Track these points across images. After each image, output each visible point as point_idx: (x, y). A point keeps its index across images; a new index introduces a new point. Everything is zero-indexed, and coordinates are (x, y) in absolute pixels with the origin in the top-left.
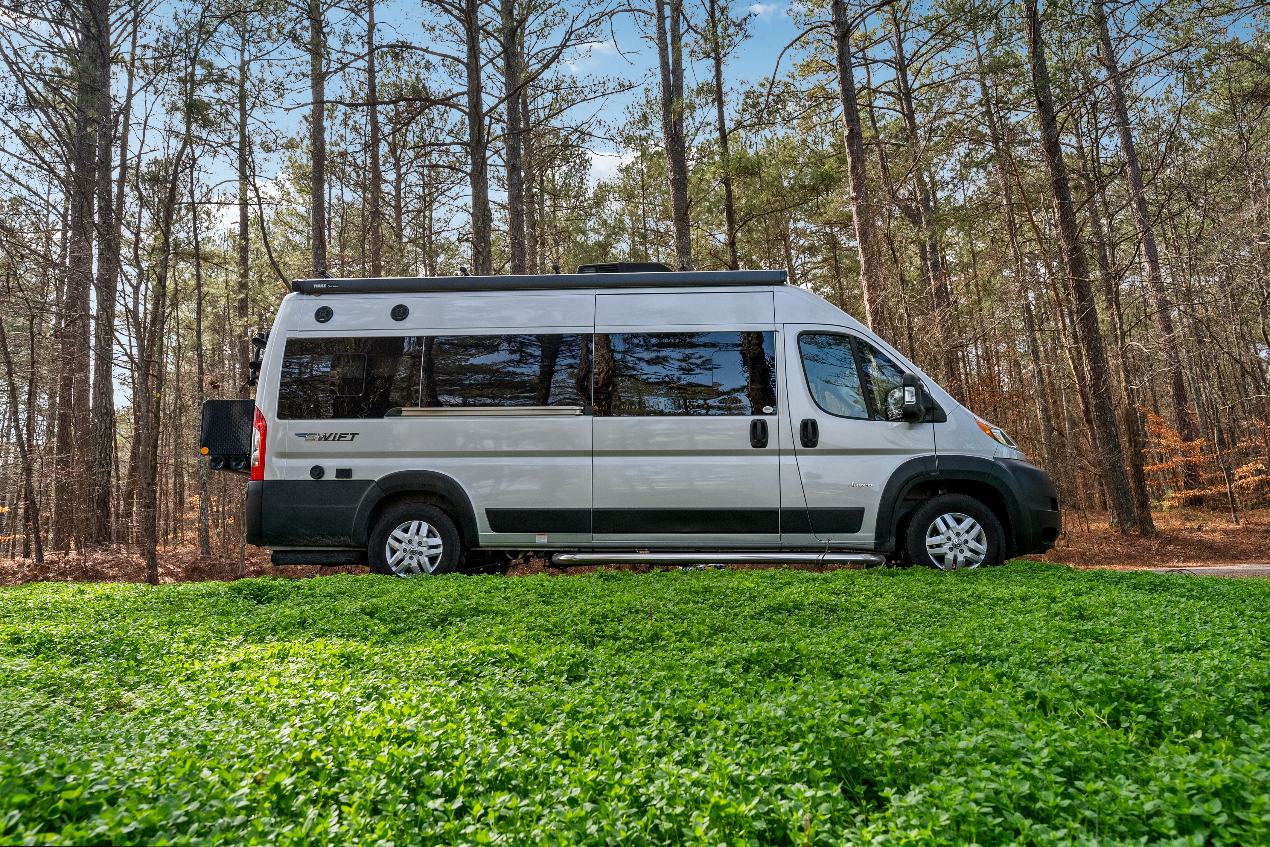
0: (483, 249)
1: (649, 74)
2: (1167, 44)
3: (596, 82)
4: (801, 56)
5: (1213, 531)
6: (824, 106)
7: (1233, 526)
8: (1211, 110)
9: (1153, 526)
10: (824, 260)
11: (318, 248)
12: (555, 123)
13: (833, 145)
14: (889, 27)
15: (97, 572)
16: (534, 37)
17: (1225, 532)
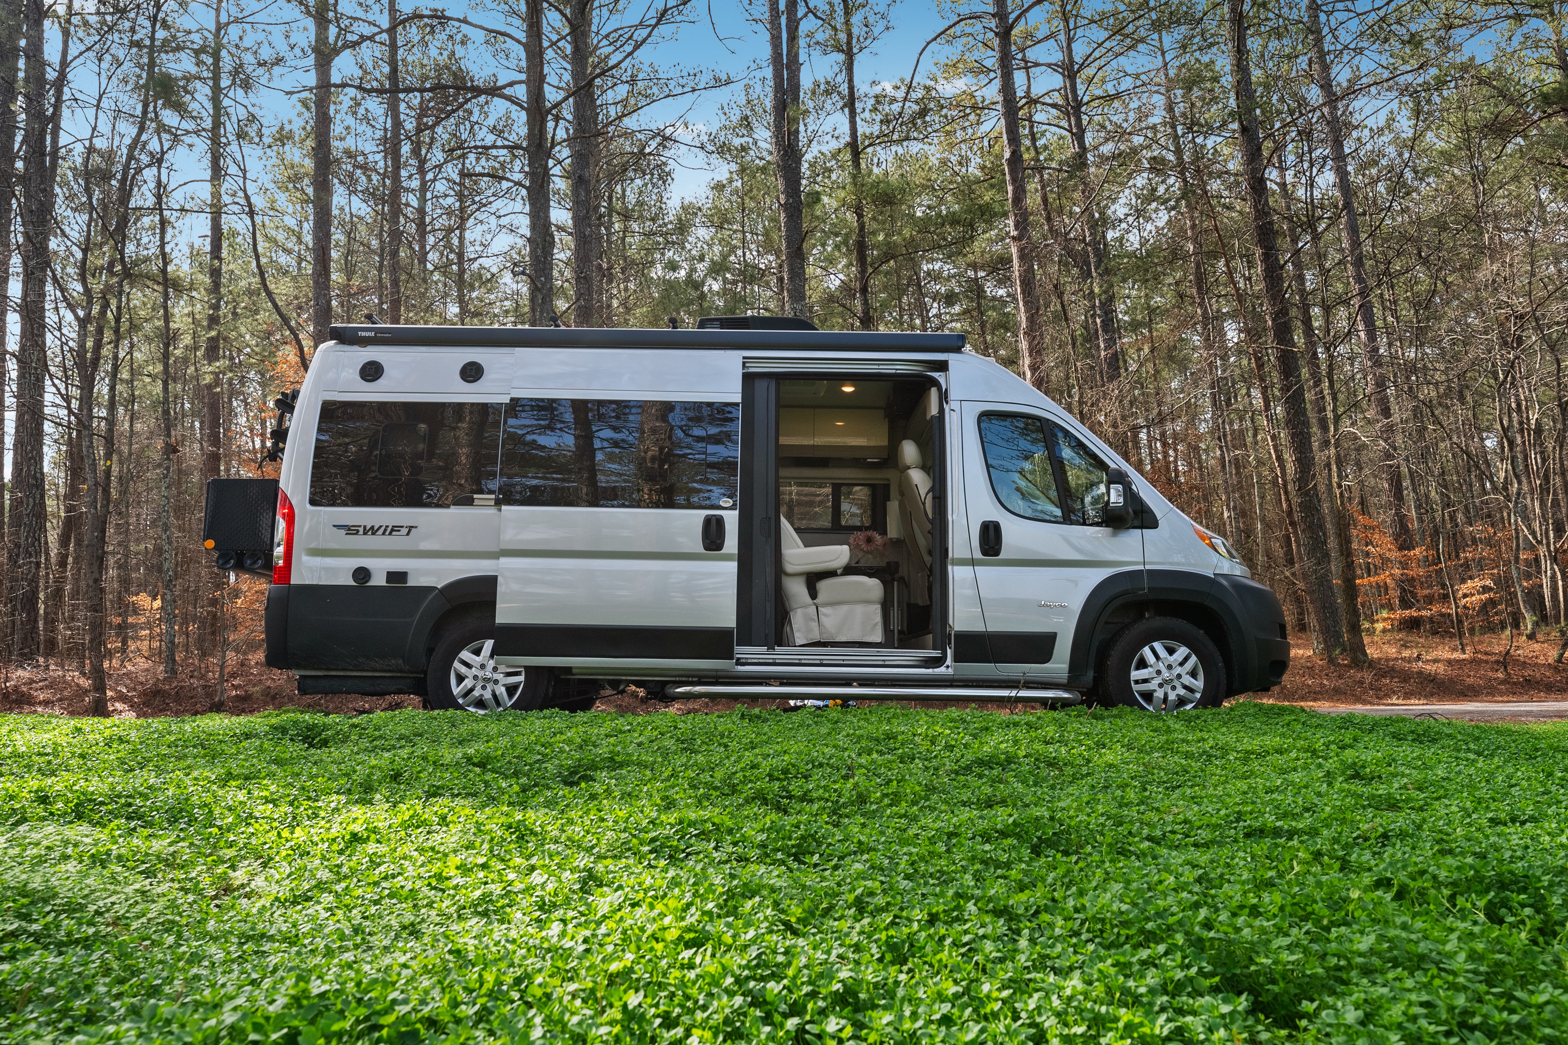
0: (543, 284)
1: (753, 66)
2: (1392, 61)
3: (685, 73)
4: (946, 52)
5: (1435, 661)
6: (972, 117)
7: (1456, 655)
8: (1441, 145)
9: (1366, 655)
10: (965, 312)
11: (320, 275)
12: (630, 123)
13: (983, 168)
14: (1055, 23)
15: (23, 694)
16: (605, 10)
17: (1450, 662)
